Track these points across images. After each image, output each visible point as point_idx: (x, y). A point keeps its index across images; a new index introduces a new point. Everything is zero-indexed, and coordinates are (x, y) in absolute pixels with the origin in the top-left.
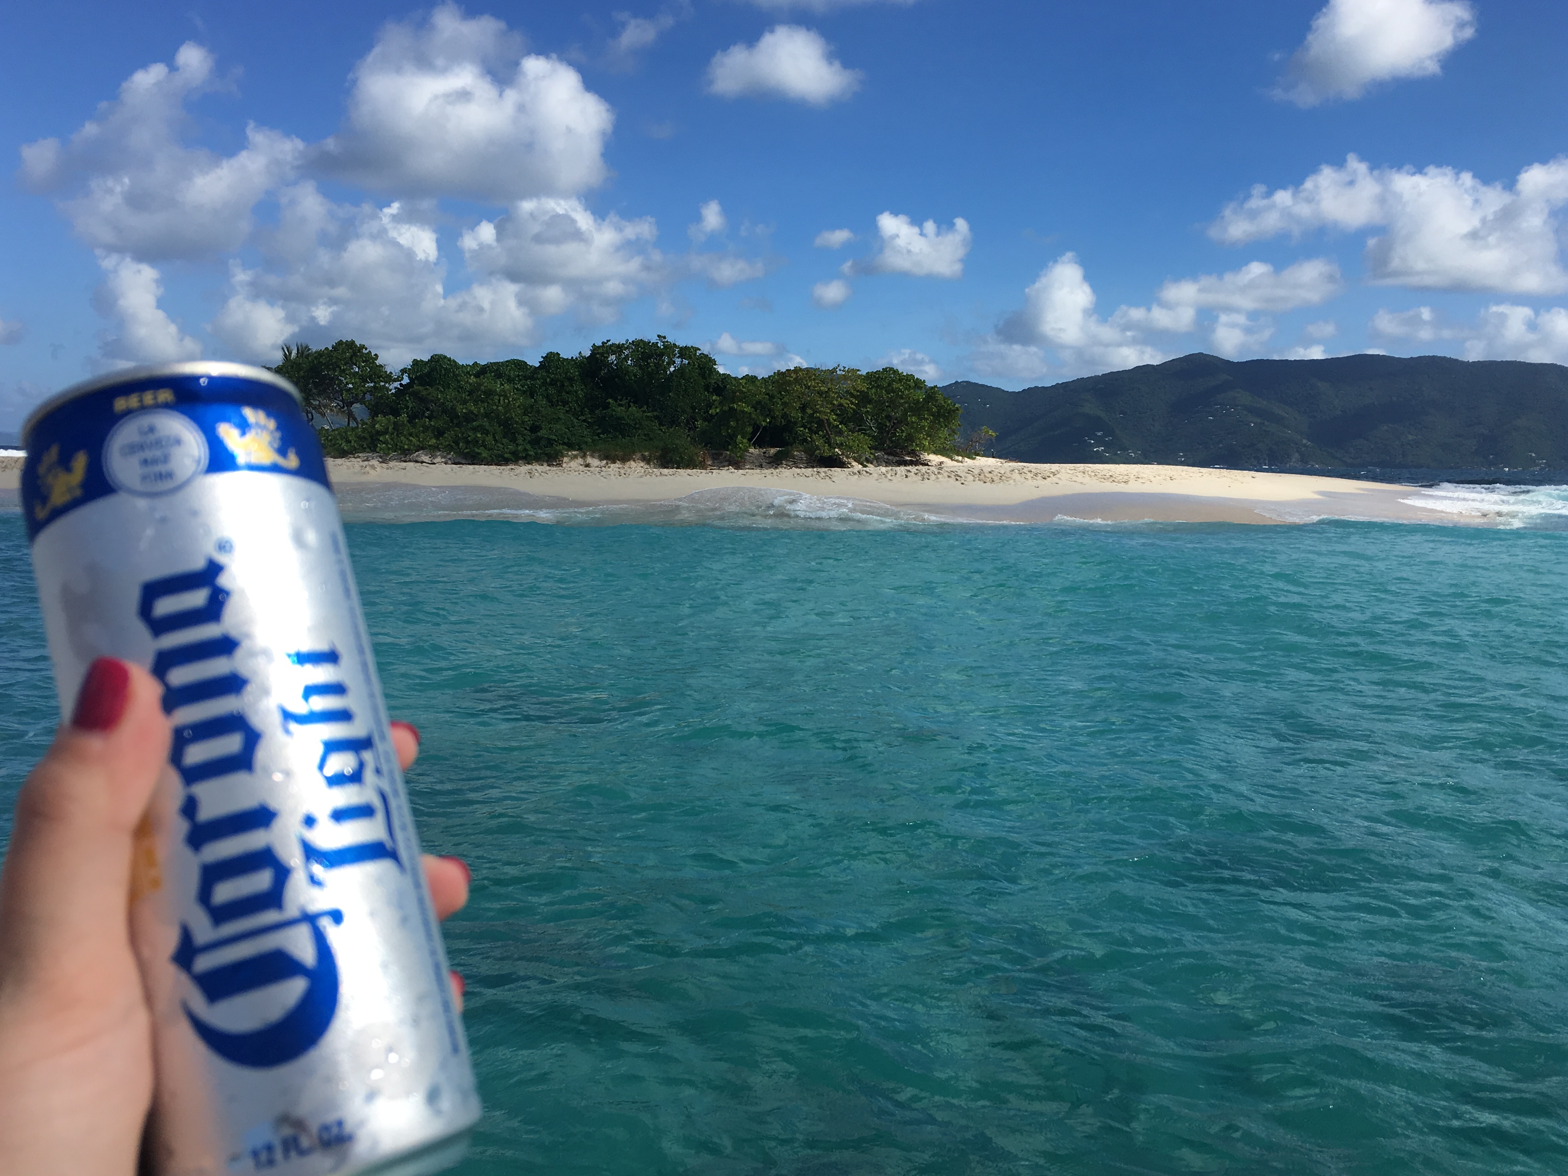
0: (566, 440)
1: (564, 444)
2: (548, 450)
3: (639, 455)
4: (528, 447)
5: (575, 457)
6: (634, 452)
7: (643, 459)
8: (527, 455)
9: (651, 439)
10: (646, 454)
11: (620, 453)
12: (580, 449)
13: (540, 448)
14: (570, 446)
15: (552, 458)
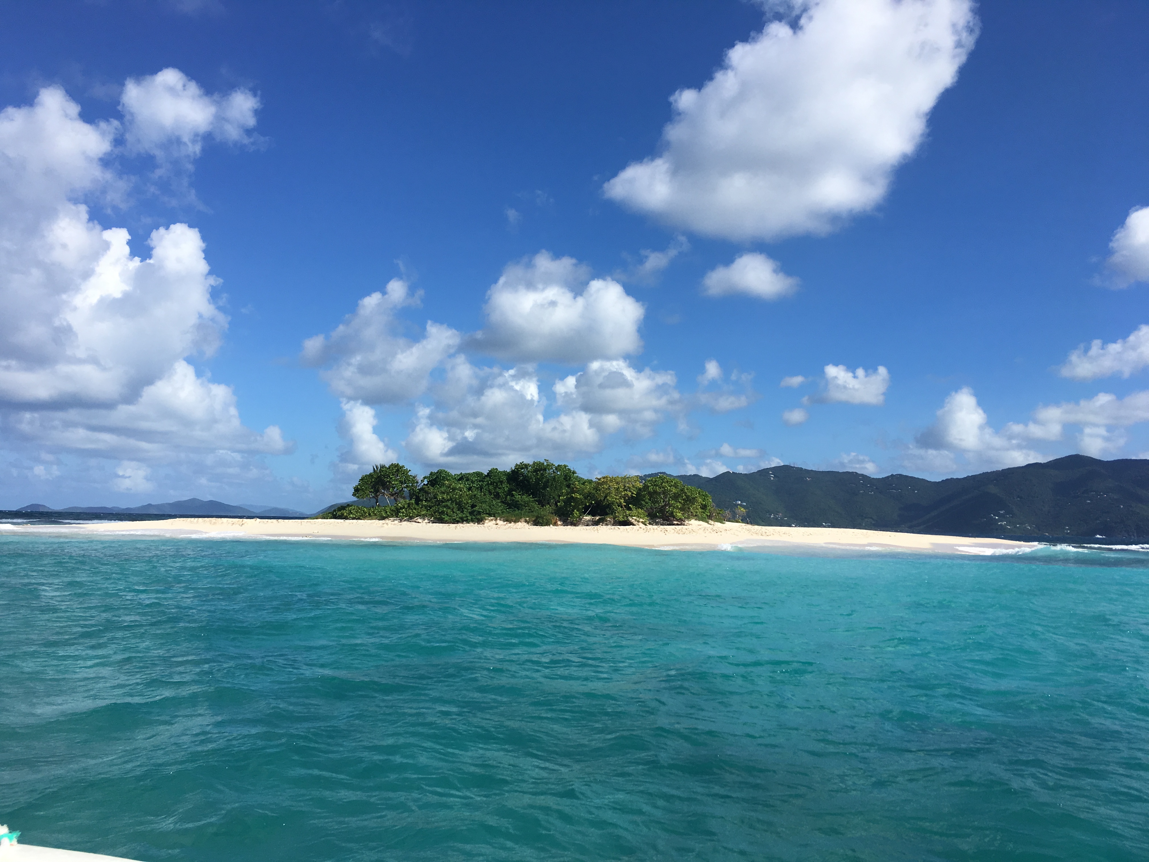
0: (488, 512)
1: (487, 514)
2: (479, 517)
3: (523, 519)
4: (468, 515)
5: (492, 520)
6: (521, 518)
7: (526, 521)
8: (467, 519)
9: (532, 512)
10: (528, 519)
11: (514, 519)
12: (494, 516)
13: (474, 516)
14: (490, 515)
15: (480, 521)
